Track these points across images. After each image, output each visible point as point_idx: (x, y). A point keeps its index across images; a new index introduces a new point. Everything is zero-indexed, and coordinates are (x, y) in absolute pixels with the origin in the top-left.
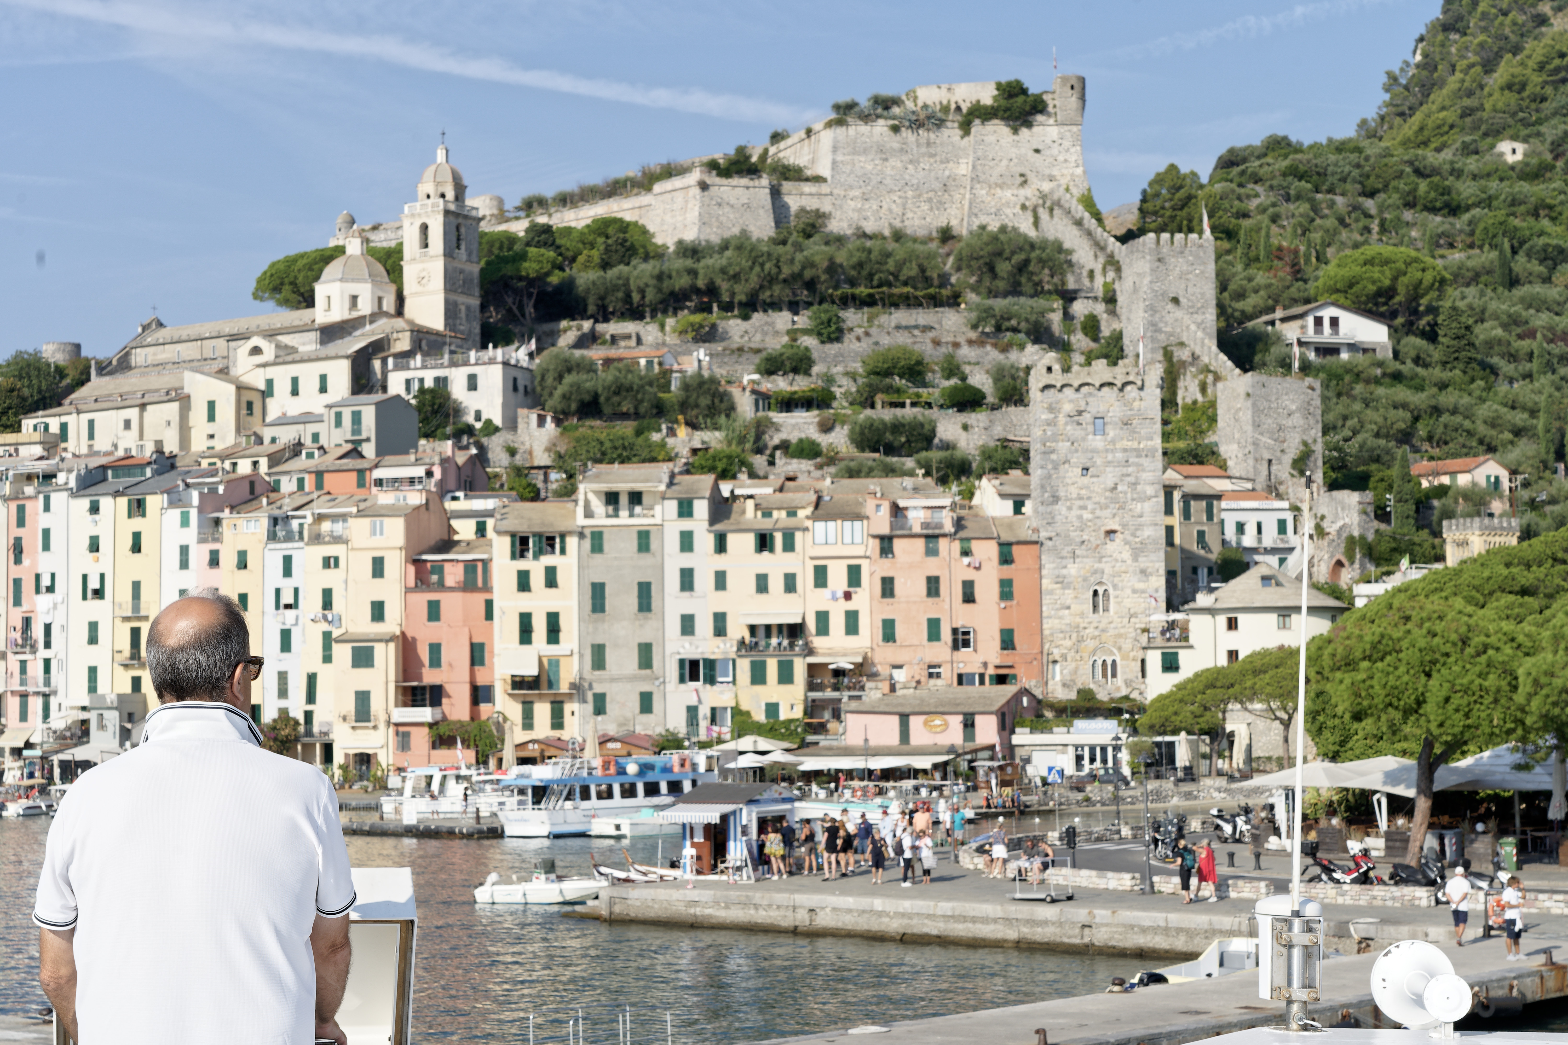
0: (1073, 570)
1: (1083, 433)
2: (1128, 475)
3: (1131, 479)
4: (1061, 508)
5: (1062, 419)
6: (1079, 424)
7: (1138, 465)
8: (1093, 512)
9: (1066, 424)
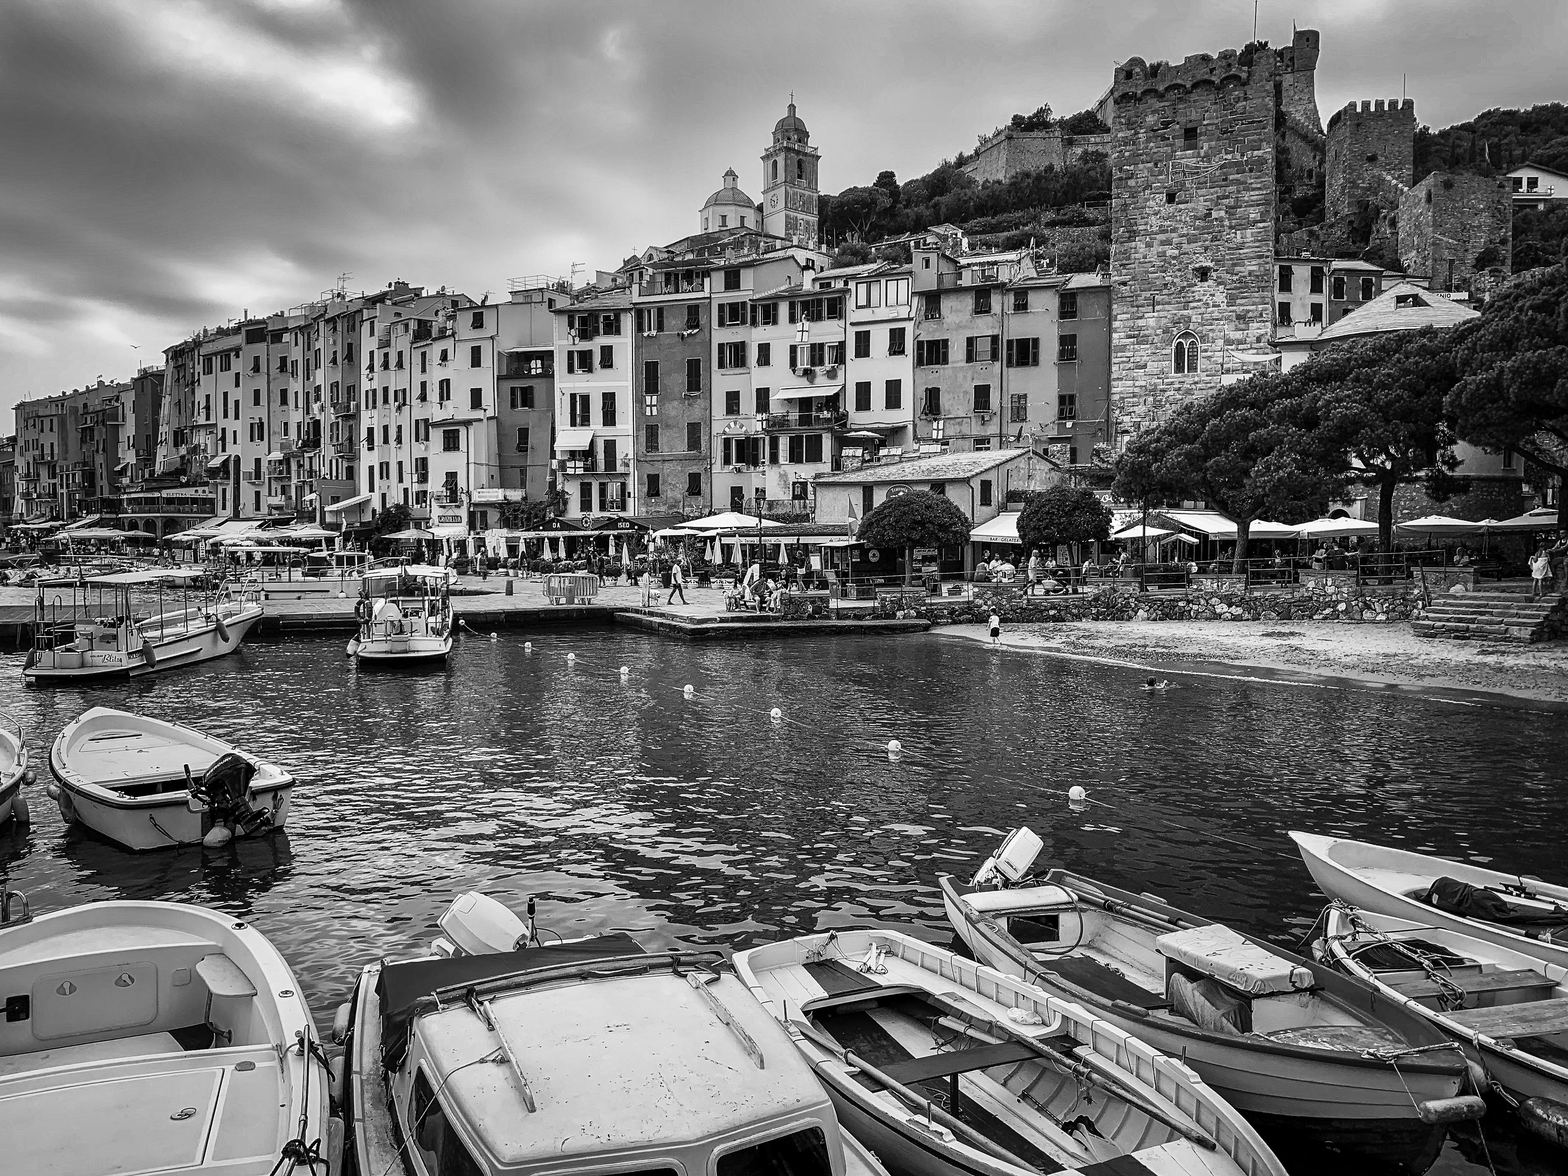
0: (1150, 321)
1: (1169, 149)
2: (1227, 197)
3: (1231, 202)
4: (1139, 244)
5: (1142, 136)
6: (1164, 139)
7: (1237, 182)
8: (1179, 246)
9: (1148, 140)
